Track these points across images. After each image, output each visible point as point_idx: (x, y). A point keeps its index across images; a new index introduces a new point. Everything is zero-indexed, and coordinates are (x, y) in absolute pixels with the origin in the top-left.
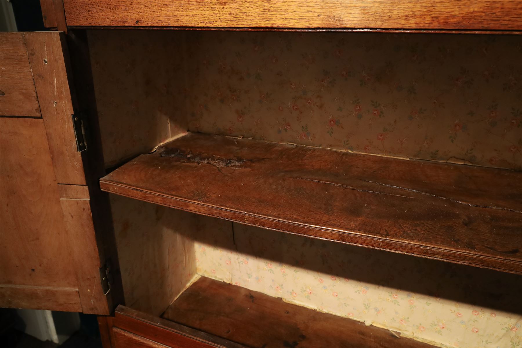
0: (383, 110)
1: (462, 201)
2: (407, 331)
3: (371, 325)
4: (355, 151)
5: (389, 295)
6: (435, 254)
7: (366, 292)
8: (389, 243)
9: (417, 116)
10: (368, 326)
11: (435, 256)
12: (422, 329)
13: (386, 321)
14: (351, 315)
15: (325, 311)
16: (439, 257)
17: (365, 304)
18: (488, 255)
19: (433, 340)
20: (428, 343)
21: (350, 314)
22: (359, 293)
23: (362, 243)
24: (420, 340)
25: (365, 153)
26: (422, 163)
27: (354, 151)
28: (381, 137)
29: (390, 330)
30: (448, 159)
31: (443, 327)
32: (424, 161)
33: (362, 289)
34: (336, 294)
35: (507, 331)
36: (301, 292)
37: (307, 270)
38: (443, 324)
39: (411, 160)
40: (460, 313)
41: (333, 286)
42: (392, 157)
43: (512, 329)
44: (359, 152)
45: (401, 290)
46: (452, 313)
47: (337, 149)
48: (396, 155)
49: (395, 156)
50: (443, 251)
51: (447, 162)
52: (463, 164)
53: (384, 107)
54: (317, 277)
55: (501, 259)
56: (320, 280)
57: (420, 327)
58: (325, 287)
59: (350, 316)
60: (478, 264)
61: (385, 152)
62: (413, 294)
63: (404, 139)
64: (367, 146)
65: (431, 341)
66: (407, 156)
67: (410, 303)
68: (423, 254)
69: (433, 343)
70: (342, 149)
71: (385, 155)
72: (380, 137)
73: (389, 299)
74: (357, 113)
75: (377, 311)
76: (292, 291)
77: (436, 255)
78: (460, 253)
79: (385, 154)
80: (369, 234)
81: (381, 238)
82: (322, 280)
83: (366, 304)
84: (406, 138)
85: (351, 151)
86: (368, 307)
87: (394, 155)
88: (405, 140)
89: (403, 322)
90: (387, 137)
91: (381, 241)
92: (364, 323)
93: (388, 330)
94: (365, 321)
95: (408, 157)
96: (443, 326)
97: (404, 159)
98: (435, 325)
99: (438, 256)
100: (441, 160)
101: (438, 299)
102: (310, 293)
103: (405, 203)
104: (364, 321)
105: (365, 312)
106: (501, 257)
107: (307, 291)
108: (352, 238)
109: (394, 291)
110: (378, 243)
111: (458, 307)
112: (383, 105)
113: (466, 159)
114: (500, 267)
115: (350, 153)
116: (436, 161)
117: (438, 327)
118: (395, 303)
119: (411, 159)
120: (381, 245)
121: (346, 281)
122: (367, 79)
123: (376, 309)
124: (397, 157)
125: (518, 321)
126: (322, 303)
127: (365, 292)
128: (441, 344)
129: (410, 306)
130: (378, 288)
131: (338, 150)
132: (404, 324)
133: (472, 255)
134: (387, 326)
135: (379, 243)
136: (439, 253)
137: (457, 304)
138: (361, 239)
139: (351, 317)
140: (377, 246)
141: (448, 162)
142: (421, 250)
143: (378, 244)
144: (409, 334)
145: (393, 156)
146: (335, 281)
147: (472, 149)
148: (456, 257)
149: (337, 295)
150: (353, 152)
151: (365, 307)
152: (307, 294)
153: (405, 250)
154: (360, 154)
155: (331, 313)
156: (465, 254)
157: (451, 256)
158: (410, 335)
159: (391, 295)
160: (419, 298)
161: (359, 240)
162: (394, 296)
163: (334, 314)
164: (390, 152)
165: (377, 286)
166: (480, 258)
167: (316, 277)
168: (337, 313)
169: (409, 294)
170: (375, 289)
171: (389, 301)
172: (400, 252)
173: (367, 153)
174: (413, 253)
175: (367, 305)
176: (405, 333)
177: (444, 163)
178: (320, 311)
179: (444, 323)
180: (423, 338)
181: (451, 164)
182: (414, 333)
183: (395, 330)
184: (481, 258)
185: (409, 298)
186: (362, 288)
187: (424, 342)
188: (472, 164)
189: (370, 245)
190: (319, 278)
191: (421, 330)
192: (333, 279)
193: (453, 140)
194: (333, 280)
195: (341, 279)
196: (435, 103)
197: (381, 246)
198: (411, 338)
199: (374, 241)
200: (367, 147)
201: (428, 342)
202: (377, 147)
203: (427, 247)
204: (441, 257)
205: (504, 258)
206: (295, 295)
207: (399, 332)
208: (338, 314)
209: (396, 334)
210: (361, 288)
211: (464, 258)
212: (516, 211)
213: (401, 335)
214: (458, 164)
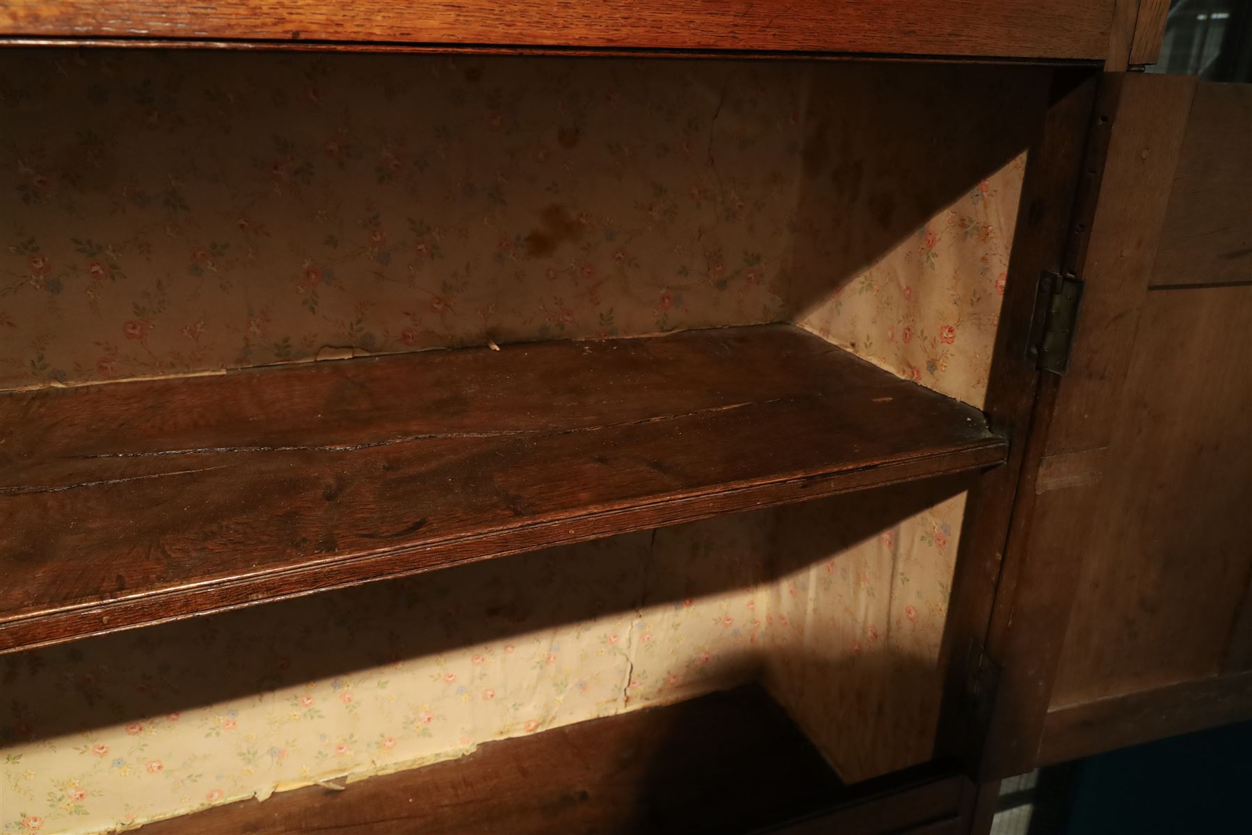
0: (115, 259)
1: (332, 443)
2: (357, 765)
3: (274, 794)
4: (72, 380)
5: (292, 705)
6: (248, 594)
7: (234, 724)
8: (125, 608)
9: (211, 264)
10: (266, 800)
11: (250, 599)
12: (389, 744)
13: (306, 766)
14: (216, 795)
15: (141, 820)
16: (260, 597)
17: (241, 754)
18: (359, 554)
19: (419, 755)
20: (410, 768)
21: (212, 796)
22: (218, 734)
23: (50, 637)
24: (391, 771)
25: (105, 380)
26: (258, 376)
27: (72, 382)
28: (136, 332)
29: (321, 781)
30: (316, 354)
31: (429, 719)
32: (263, 368)
33: (222, 721)
34: (156, 765)
35: (541, 667)
36: (52, 806)
37: (47, 742)
38: (426, 712)
39: (231, 372)
40: (451, 674)
41: (142, 750)
42: (181, 375)
43: (548, 661)
44: (87, 380)
45: (314, 682)
46: (435, 680)
47: (17, 386)
48: (191, 370)
49: (189, 373)
50: (263, 580)
51: (316, 361)
52: (351, 357)
53: (114, 251)
54: (85, 746)
55: (388, 553)
56: (97, 750)
57: (384, 742)
58: (119, 763)
59: (213, 798)
60: (346, 580)
61: (160, 366)
62: (345, 679)
63: (199, 326)
64: (104, 362)
65: (415, 761)
66: (220, 365)
67: (344, 700)
68: (221, 604)
69: (420, 762)
70: (31, 385)
71: (161, 373)
72: (131, 331)
73: (295, 715)
74: (41, 277)
75: (277, 754)
76: (20, 819)
77: (251, 594)
78: (302, 571)
79: (163, 372)
80: (62, 606)
81: (98, 603)
82: (103, 748)
83: (245, 751)
84: (202, 323)
85: (61, 382)
86: (251, 756)
87: (186, 370)
88: (202, 327)
89: (343, 751)
90: (152, 327)
91: (99, 611)
92: (254, 797)
93: (316, 785)
94: (255, 793)
95: (222, 367)
96: (428, 716)
97: (213, 374)
98: (412, 723)
99: (257, 596)
100: (302, 358)
101: (400, 666)
102: (81, 795)
103: (188, 488)
104: (253, 794)
105: (248, 771)
106: (386, 549)
107: (69, 797)
108: (16, 633)
109: (300, 691)
110: (94, 619)
111: (443, 662)
112: (110, 247)
113: (354, 345)
114: (391, 571)
115: (58, 389)
116: (291, 362)
117: (419, 724)
118: (312, 718)
119: (232, 369)
120: (105, 622)
121: (174, 719)
122: (38, 182)
123: (272, 752)
124: (194, 372)
125: (552, 641)
126: (127, 805)
127: (231, 725)
128: (436, 755)
129: (347, 707)
130: (260, 700)
131: (17, 389)
132: (348, 752)
133: (330, 564)
134: (313, 777)
135: (99, 618)
136: (256, 589)
137: (440, 659)
138: (44, 624)
139: (218, 801)
140: (94, 628)
141: (319, 359)
142: (213, 595)
143: (97, 622)
144: (365, 769)
145: (185, 373)
146: (143, 734)
147: (359, 322)
148: (297, 582)
149: (160, 767)
150: (67, 384)
151: (244, 759)
152: (72, 805)
153: (172, 610)
154: (88, 387)
155: (161, 817)
156: (315, 569)
157: (285, 584)
158: (368, 770)
159: (295, 702)
160: (360, 681)
161: (38, 631)
162: (303, 702)
163: (168, 816)
164: (173, 365)
165: (256, 698)
166: (346, 566)
167: (84, 749)
168: (176, 810)
169: (335, 682)
170: (254, 706)
171: (297, 717)
172: (164, 621)
173: (109, 379)
174: (197, 611)
175: (249, 752)
176: (358, 770)
177: (311, 364)
178: (125, 828)
179: (427, 709)
180: (395, 761)
181: (326, 363)
182: (376, 762)
183: (333, 777)
184: (350, 565)
185: (339, 691)
186: (221, 717)
187: (400, 770)
188: (371, 352)
189: (77, 632)
190: (91, 746)
191: (388, 748)
192: (135, 730)
193: (313, 308)
194: (136, 732)
195: (157, 720)
196: (242, 226)
197: (108, 624)
198: (370, 777)
199: (83, 618)
200: (105, 364)
201: (409, 764)
202: (135, 359)
203: (226, 584)
204: (266, 596)
205: (393, 548)
206: (36, 824)
207: (342, 777)
208: (182, 810)
209: (336, 784)
210: (219, 720)
211: (314, 579)
212: (440, 436)
213: (349, 781)
214: (341, 359)
